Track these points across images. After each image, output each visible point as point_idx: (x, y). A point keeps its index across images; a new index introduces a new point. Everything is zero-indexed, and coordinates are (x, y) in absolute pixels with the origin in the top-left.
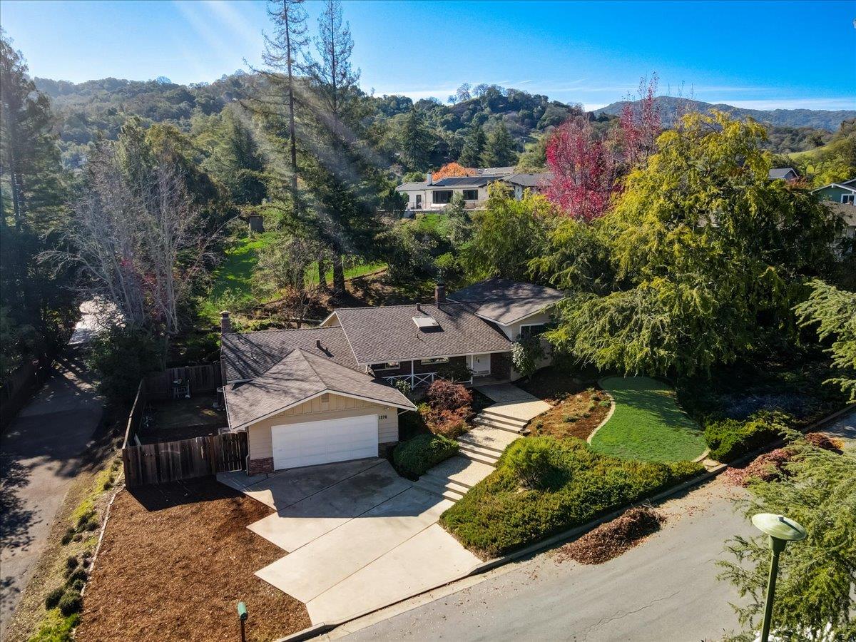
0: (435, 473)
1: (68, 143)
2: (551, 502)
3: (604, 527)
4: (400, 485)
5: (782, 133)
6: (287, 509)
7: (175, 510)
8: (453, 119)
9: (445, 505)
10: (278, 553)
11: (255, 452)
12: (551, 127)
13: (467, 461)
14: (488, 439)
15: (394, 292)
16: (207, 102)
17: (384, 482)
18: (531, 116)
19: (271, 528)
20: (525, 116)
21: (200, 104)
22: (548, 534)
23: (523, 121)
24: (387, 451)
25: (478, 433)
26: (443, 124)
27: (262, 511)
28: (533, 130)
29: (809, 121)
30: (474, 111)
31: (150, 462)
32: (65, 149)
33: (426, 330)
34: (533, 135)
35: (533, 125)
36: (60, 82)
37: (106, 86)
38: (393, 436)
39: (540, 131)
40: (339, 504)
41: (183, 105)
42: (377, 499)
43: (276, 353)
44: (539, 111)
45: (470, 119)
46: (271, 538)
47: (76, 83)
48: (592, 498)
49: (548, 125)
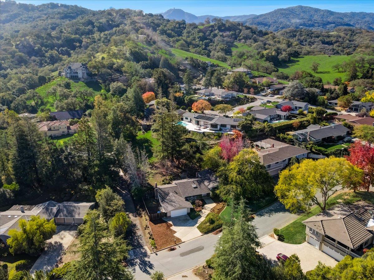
0: (196, 219)
1: (48, 48)
2: (212, 226)
3: (218, 230)
4: (191, 221)
5: (347, 31)
6: (175, 225)
7: (159, 225)
8: (203, 36)
9: (197, 225)
10: (175, 232)
11: (168, 215)
12: (243, 40)
13: (201, 216)
14: (205, 212)
15: (186, 163)
16: (100, 25)
17: (188, 220)
18: (235, 34)
19: (173, 228)
20: (232, 34)
21: (97, 27)
22: (211, 231)
23: (232, 36)
24: (188, 214)
25: (203, 211)
26: (198, 38)
27: (171, 226)
28: (236, 41)
29: (365, 18)
30: (212, 31)
31: (153, 217)
32: (46, 52)
33: (194, 188)
34: (235, 43)
35: (236, 38)
36: (30, 4)
37: (50, 6)
38: (189, 211)
39: (239, 41)
40: (182, 224)
41: (90, 27)
42: (188, 223)
43: (167, 193)
44: (239, 32)
45: (209, 35)
46: (174, 230)
47: (36, 5)
48: (217, 226)
49: (242, 39)
